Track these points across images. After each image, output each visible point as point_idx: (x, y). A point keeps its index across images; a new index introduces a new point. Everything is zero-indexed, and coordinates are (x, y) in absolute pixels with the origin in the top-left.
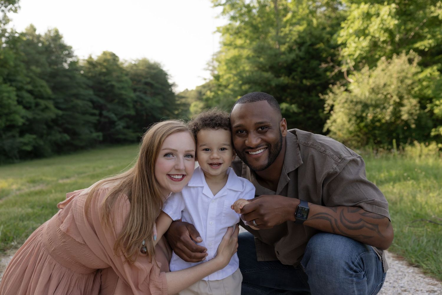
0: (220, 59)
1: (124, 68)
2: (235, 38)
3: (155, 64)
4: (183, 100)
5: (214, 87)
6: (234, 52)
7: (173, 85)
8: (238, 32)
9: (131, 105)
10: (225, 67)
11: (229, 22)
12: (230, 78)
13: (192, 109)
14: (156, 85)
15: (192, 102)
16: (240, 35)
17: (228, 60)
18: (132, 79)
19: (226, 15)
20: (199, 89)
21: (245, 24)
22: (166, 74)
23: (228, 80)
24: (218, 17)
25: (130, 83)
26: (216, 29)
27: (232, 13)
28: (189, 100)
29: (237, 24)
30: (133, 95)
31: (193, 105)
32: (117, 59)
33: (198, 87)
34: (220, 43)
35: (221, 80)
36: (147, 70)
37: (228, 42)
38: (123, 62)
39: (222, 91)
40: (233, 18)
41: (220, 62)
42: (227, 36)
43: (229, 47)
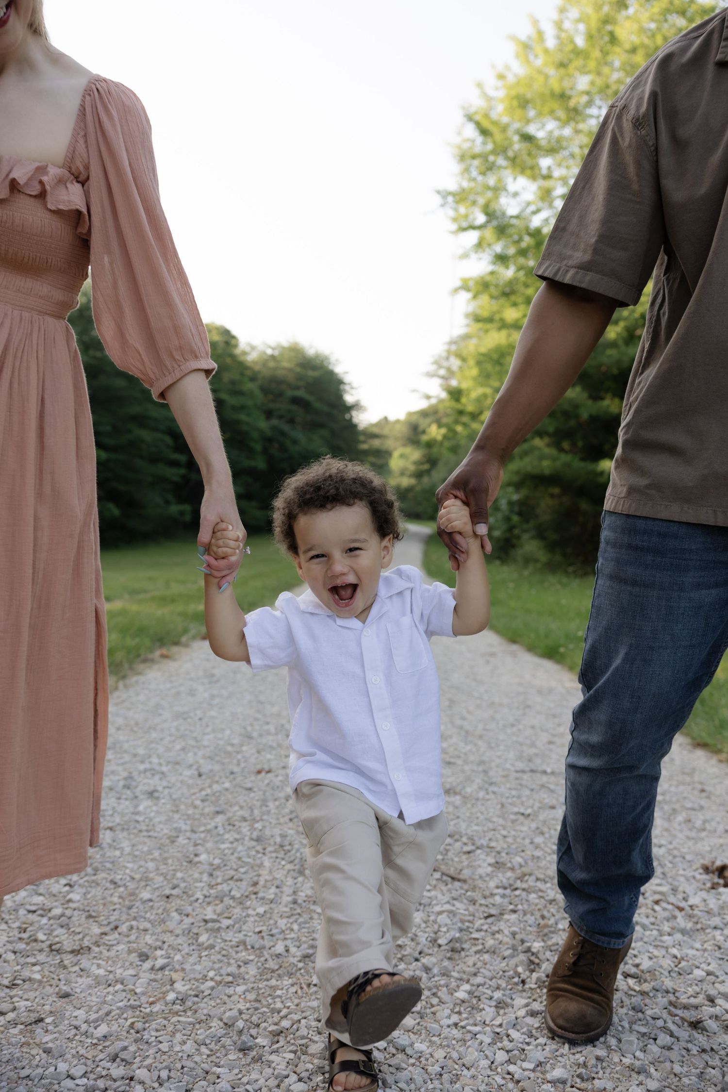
0: (465, 353)
1: (249, 364)
2: (502, 306)
3: (317, 356)
4: (376, 443)
5: (447, 415)
6: (496, 338)
7: (356, 406)
8: (508, 293)
9: (258, 447)
10: (475, 372)
11: (491, 268)
12: (485, 396)
13: (395, 463)
14: (317, 405)
15: (395, 449)
16: (513, 298)
17: (483, 355)
18: (265, 391)
19: (484, 251)
20: (414, 418)
21: (526, 275)
22: (340, 382)
23: (479, 400)
24: (465, 256)
25: (260, 396)
26: (458, 283)
27: (498, 248)
28: (389, 444)
29: (509, 273)
30: (263, 424)
31: (396, 454)
32: (233, 342)
33: (410, 414)
34: (467, 316)
35: (464, 400)
36: (298, 370)
37: (485, 314)
38: (248, 349)
39: (465, 425)
40: (501, 259)
41: (464, 359)
42: (485, 299)
43: (488, 326)
